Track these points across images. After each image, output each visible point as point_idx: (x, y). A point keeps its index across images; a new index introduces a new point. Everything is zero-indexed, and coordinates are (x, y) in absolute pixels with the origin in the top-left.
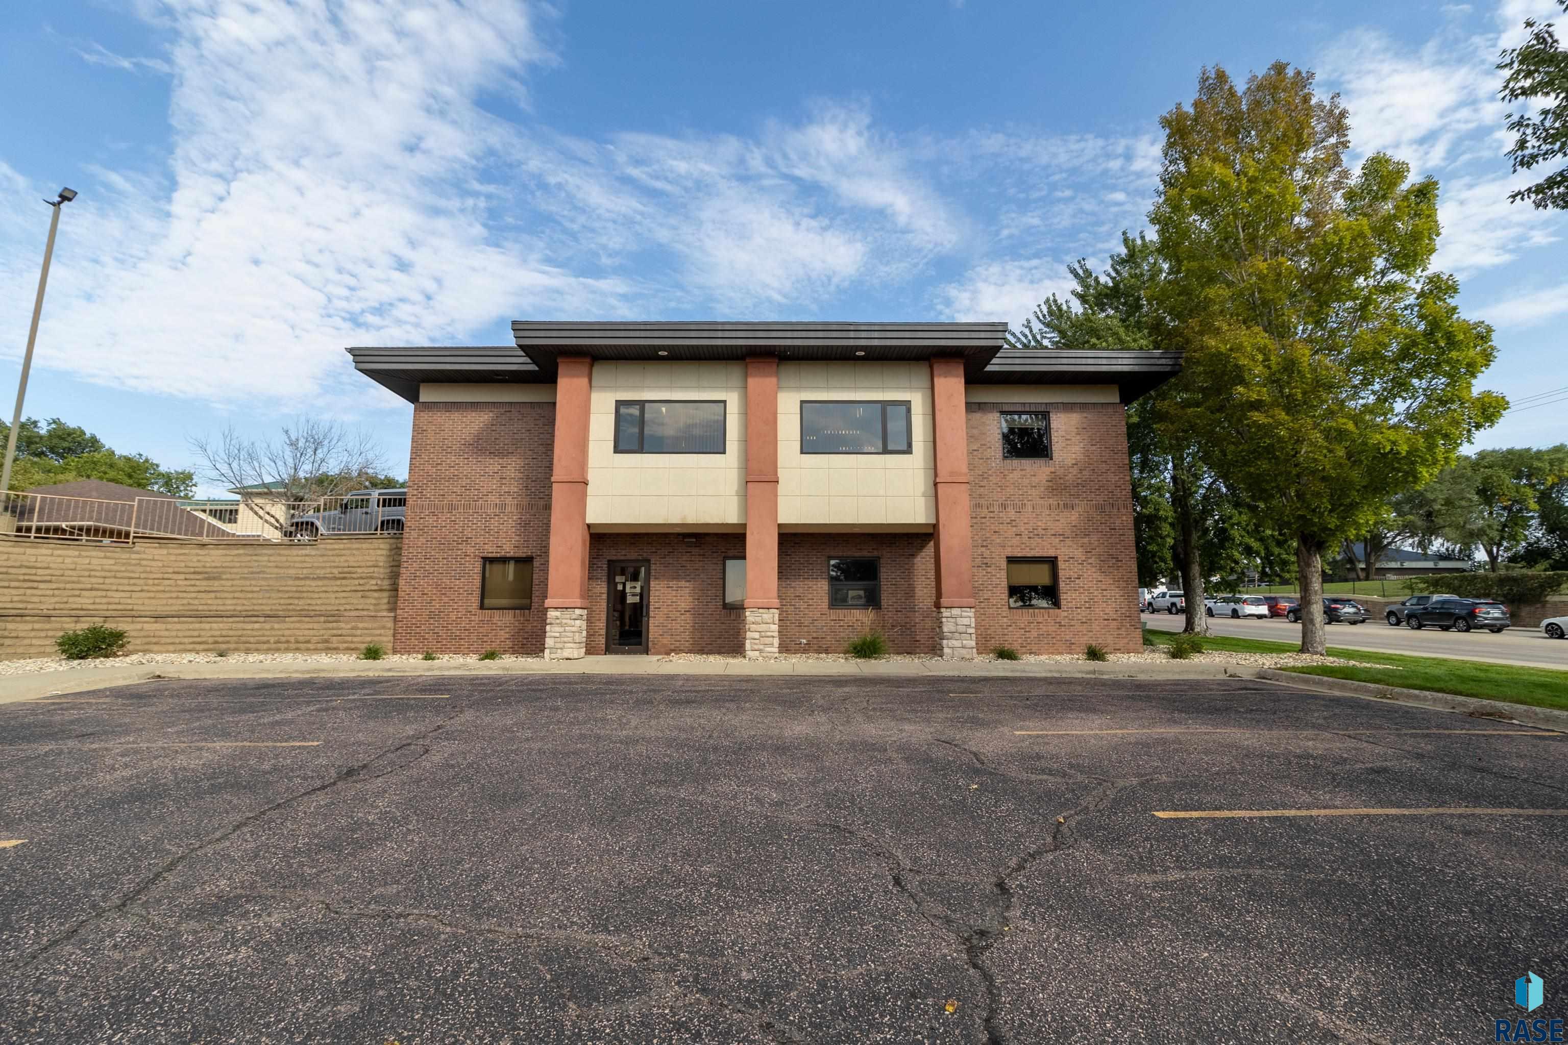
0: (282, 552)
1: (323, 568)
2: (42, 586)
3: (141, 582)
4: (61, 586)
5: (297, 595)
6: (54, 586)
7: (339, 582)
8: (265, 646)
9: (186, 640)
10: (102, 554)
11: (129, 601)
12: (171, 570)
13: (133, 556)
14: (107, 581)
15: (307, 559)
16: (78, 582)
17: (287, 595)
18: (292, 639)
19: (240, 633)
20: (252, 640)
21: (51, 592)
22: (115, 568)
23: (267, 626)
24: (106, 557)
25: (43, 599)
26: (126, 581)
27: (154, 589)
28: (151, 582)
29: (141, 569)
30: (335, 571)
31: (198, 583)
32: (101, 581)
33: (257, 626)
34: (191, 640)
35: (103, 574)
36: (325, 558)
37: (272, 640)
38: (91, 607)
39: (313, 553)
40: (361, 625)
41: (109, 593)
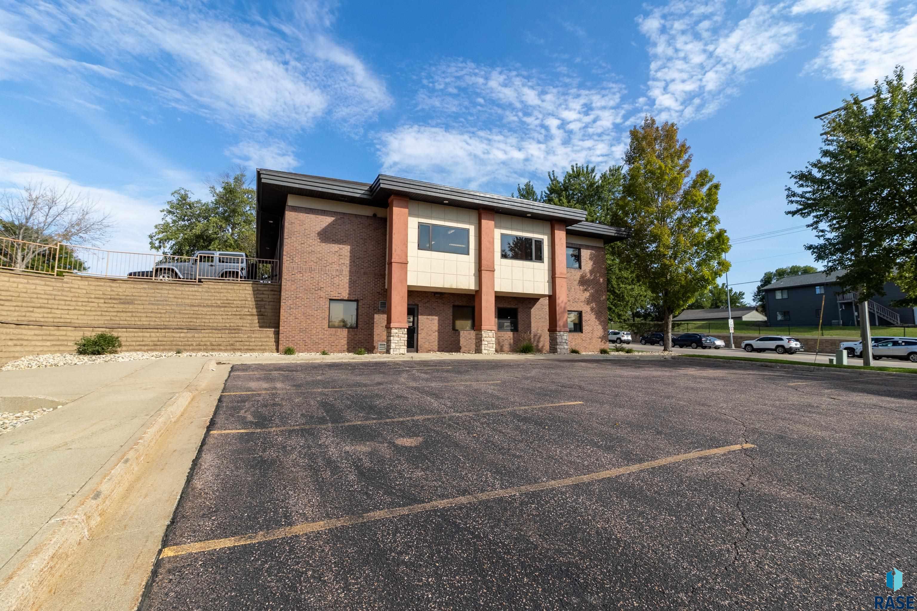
0: (178, 288)
1: (209, 300)
2: (7, 303)
3: (74, 303)
4: (20, 304)
5: (195, 316)
6: (15, 304)
7: (222, 309)
8: (191, 348)
9: (134, 343)
10: (43, 283)
11: (68, 317)
12: (93, 296)
13: (65, 285)
14: (50, 302)
15: (197, 294)
16: (31, 302)
17: (187, 316)
18: (208, 343)
19: (172, 339)
20: (180, 343)
21: (13, 308)
22: (54, 293)
23: (189, 335)
24: (46, 285)
25: (9, 313)
26: (63, 303)
27: (83, 308)
28: (80, 304)
29: (72, 295)
30: (219, 302)
31: (115, 306)
32: (46, 301)
33: (182, 335)
34: (138, 343)
35: (46, 297)
36: (210, 294)
37: (195, 344)
38: (42, 320)
39: (200, 290)
41: (53, 311)
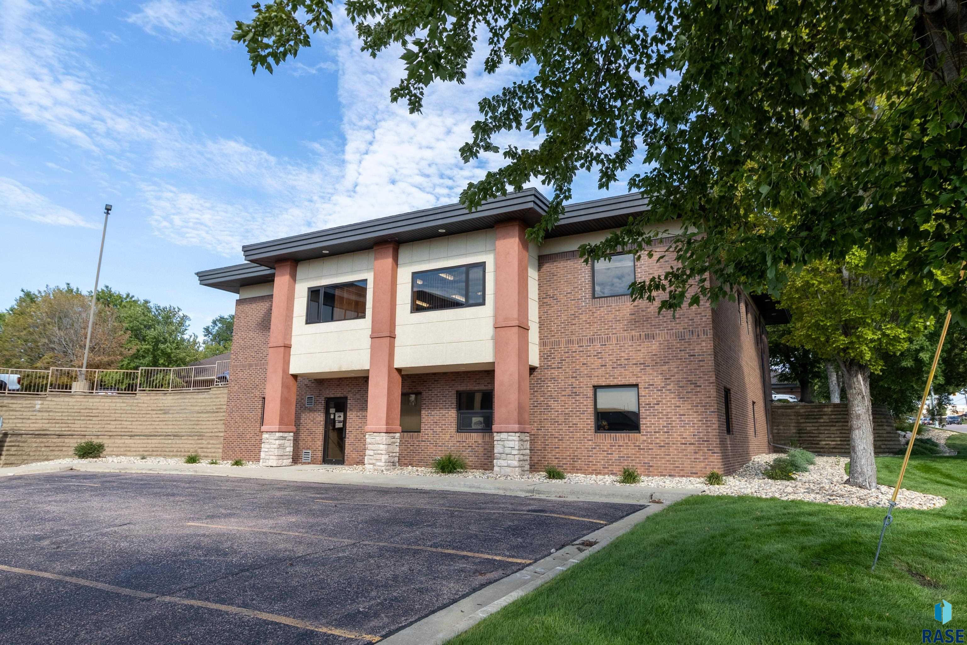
0: (195, 397)
1: (209, 406)
2: (94, 419)
3: (137, 416)
4: (102, 418)
5: (196, 423)
6: (100, 418)
7: (214, 415)
8: (171, 454)
9: (141, 449)
10: (121, 401)
11: (131, 427)
12: (150, 409)
13: (135, 401)
14: (122, 415)
15: (204, 400)
16: (110, 417)
17: (193, 423)
18: (183, 450)
19: (162, 445)
20: (167, 450)
21: (97, 422)
22: (127, 408)
23: (174, 442)
24: (123, 402)
25: (94, 426)
26: (130, 415)
27: (142, 419)
28: (141, 416)
29: (138, 408)
30: (214, 407)
31: (160, 416)
32: (119, 415)
33: (170, 441)
34: (143, 449)
35: (121, 411)
36: (212, 400)
37: (175, 450)
38: (114, 430)
39: (207, 396)
40: (211, 442)
41: (123, 423)
